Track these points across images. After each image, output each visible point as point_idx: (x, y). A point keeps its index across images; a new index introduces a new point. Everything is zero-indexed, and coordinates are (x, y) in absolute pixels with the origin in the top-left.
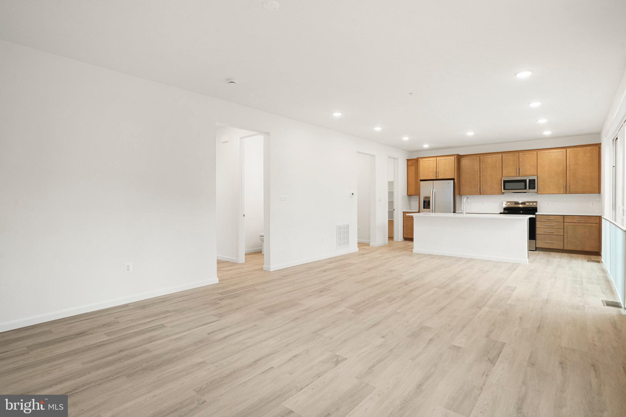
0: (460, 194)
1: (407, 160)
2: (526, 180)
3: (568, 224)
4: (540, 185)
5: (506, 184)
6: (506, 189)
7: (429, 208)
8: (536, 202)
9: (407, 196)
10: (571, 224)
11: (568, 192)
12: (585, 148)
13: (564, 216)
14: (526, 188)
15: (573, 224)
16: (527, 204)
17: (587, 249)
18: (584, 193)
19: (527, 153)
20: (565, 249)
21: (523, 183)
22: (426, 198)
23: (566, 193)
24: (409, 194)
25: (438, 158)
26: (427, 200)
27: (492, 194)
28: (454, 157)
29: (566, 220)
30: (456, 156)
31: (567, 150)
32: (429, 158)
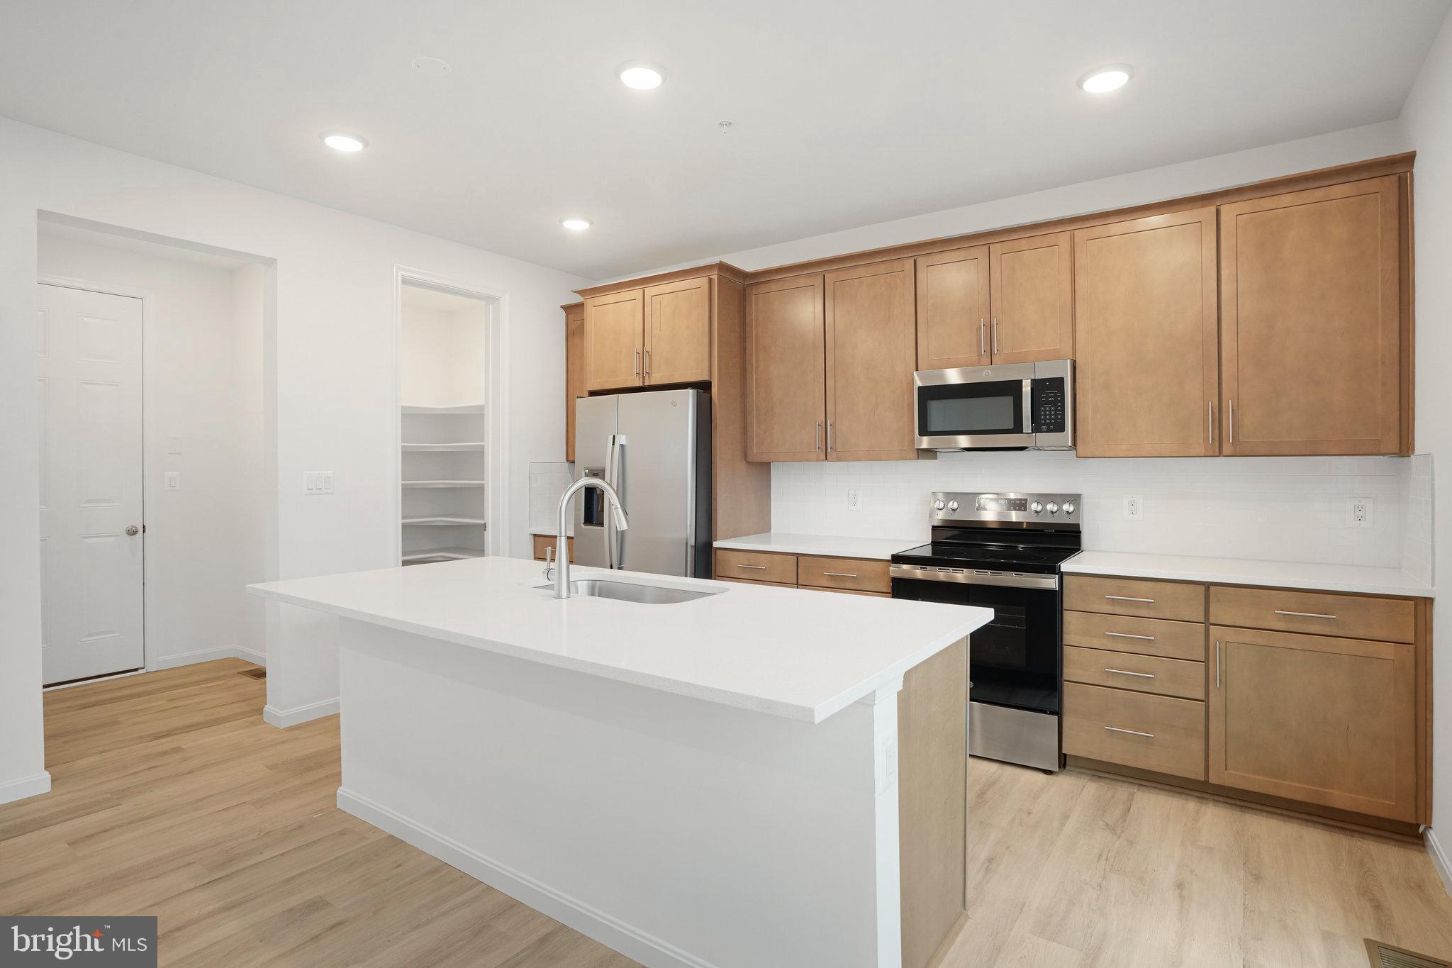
0: (746, 458)
1: (565, 308)
2: (1018, 384)
3: (1230, 634)
4: (1085, 412)
5: (935, 406)
6: (930, 430)
7: (602, 524)
8: (1075, 499)
9: (567, 464)
10: (1248, 636)
11: (1227, 448)
12: (1319, 194)
13: (1207, 586)
14: (1018, 428)
15: (1261, 638)
16: (1034, 506)
17: (1340, 798)
18: (1313, 449)
19: (1024, 242)
20: (1213, 779)
21: (1009, 400)
22: (594, 474)
23: (1220, 454)
25: (651, 290)
27: (874, 455)
28: (706, 280)
29: (1217, 614)
30: (715, 277)
31: (1224, 209)
32: (618, 289)
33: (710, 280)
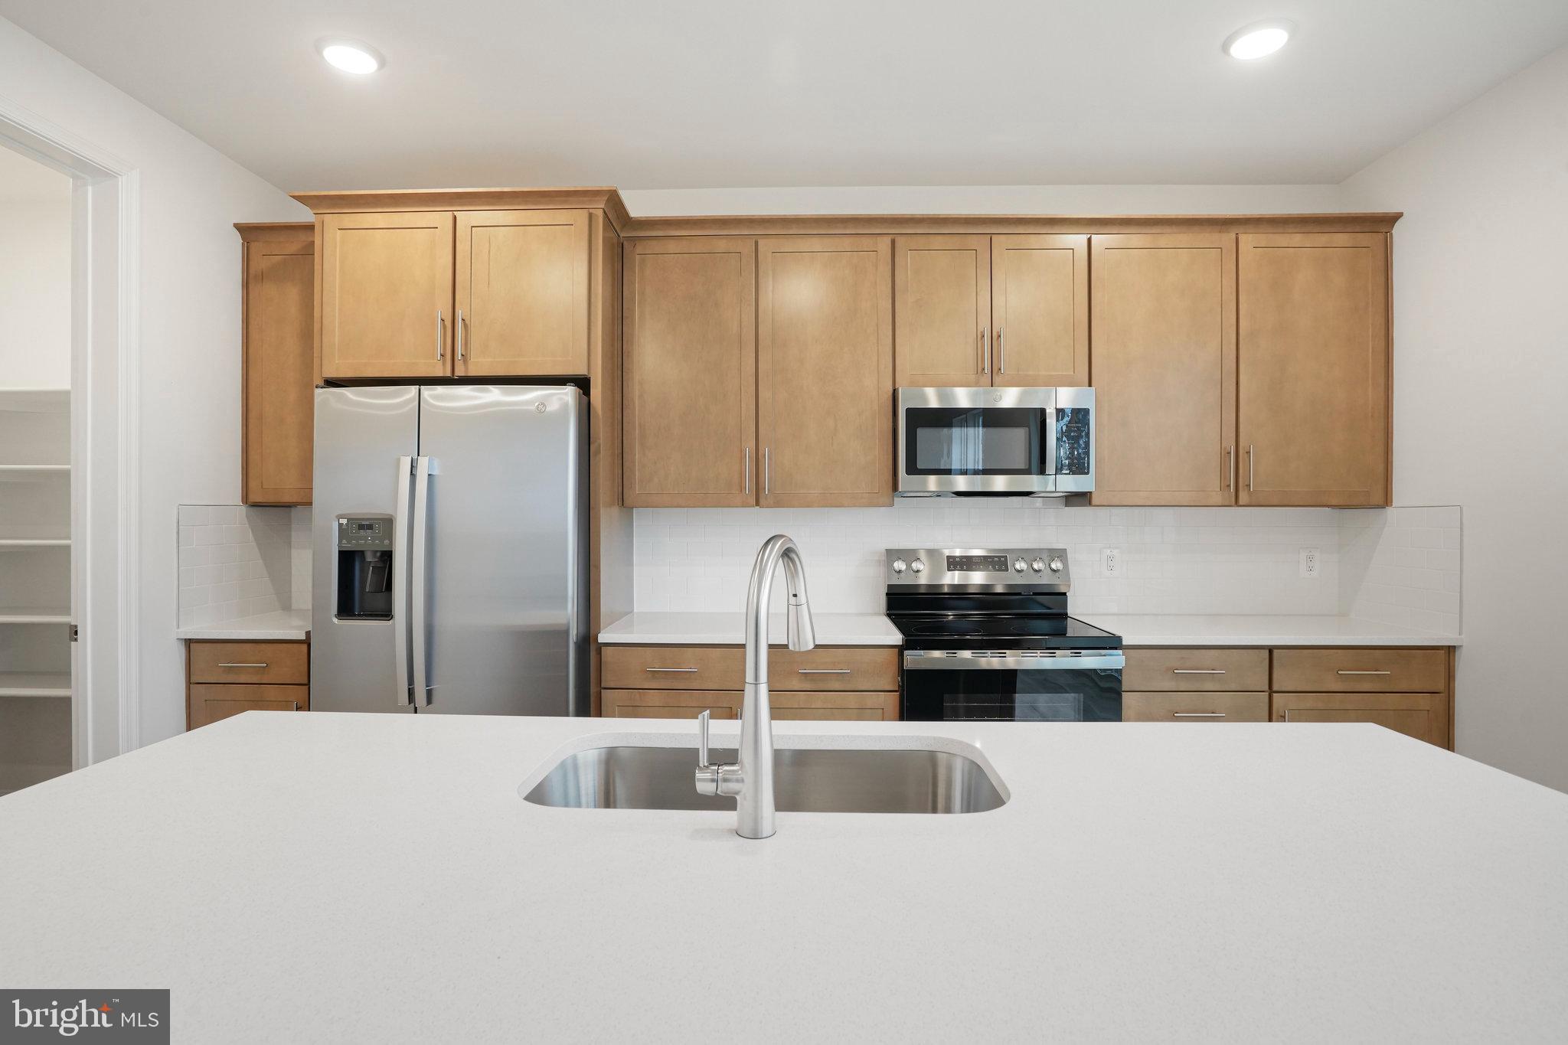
0: (623, 501)
1: (242, 229)
2: (1041, 412)
4: (1101, 452)
5: (927, 436)
6: (919, 466)
7: (387, 614)
8: (1061, 554)
9: (244, 509)
10: (1310, 701)
11: (1248, 497)
12: (1322, 239)
14: (1032, 468)
16: (1017, 564)
19: (1034, 239)
21: (1034, 432)
22: (364, 525)
23: (1237, 503)
24: (255, 497)
25: (469, 218)
26: (368, 543)
27: (828, 500)
28: (584, 214)
29: (1281, 680)
30: (600, 213)
31: (1243, 238)
32: (396, 205)
33: (591, 216)
